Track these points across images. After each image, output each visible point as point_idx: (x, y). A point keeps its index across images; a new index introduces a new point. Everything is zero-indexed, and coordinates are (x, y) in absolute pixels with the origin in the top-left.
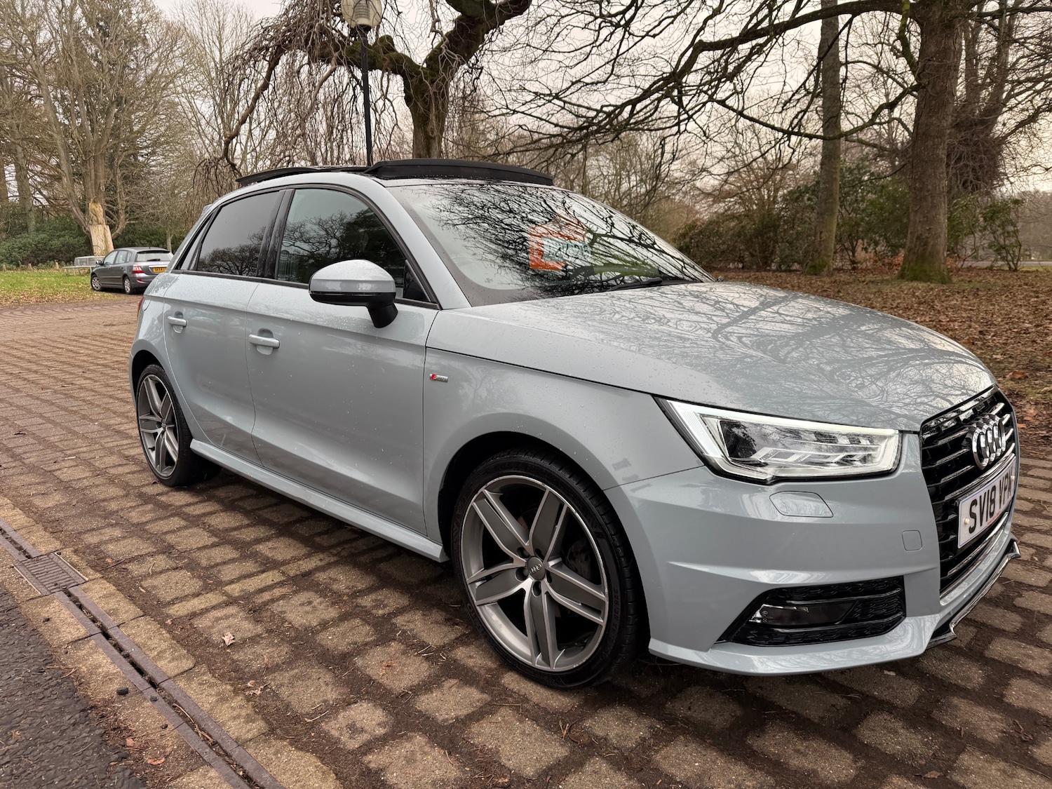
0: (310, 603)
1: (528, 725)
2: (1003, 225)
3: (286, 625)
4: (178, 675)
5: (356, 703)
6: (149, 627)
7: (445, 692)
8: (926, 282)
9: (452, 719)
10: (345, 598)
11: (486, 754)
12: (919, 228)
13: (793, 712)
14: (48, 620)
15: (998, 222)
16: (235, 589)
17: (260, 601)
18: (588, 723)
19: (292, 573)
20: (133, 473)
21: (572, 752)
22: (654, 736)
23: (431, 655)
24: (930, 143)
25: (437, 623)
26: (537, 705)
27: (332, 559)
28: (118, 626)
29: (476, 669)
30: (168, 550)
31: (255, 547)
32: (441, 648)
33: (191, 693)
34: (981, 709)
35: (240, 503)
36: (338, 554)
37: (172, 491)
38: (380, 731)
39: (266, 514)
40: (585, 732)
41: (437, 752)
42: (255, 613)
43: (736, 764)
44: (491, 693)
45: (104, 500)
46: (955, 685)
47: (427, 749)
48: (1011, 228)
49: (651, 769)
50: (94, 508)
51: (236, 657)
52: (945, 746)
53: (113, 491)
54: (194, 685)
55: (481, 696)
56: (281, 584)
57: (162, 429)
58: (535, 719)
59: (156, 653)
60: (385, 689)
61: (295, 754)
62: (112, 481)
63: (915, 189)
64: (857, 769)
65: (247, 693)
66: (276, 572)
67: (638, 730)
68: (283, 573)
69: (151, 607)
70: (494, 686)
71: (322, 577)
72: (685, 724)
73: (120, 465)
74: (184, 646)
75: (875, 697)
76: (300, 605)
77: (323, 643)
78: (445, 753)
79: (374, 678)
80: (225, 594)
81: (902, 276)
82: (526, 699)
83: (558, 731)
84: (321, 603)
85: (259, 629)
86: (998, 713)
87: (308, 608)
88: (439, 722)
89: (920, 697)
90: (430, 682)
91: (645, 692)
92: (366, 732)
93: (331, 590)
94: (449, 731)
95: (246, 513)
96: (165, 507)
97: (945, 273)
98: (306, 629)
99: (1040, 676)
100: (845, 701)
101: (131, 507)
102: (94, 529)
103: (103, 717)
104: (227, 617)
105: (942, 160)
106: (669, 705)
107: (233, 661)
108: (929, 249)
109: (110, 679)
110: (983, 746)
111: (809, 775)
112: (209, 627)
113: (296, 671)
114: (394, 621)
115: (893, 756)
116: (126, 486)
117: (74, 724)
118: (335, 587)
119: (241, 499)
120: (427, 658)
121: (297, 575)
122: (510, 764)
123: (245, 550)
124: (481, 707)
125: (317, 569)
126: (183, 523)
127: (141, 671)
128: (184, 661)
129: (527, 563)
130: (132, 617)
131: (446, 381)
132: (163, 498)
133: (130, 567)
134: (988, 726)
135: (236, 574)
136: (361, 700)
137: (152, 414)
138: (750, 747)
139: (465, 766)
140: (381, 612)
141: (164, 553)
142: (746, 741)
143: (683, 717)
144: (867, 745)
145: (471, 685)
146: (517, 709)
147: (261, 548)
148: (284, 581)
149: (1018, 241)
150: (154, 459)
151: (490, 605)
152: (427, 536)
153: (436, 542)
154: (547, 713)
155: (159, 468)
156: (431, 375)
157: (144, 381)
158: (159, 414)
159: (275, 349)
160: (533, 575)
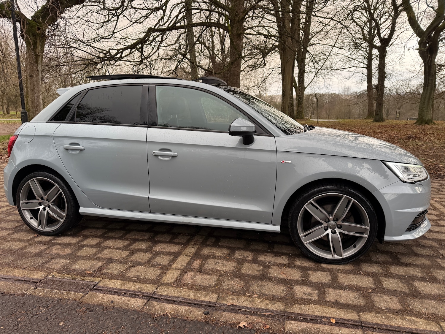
0: (218, 262)
1: (351, 276)
3: (222, 272)
4: (217, 300)
6: (170, 289)
7: (313, 275)
9: (329, 281)
10: (228, 257)
11: (354, 286)
14: (112, 302)
16: (177, 266)
17: (196, 267)
18: (364, 270)
19: (190, 255)
21: (373, 278)
22: (382, 267)
25: (274, 257)
26: (344, 270)
27: (197, 246)
28: (154, 293)
29: (310, 266)
31: (153, 250)
32: (289, 264)
33: (234, 304)
35: (108, 236)
36: (195, 244)
38: (316, 292)
39: (130, 237)
41: (341, 291)
42: (202, 272)
43: (408, 268)
44: (327, 271)
45: (21, 249)
47: (337, 291)
49: (395, 275)
50: (21, 254)
52: (433, 250)
53: (18, 244)
54: (231, 301)
55: (325, 273)
56: (193, 259)
57: (43, 206)
58: (350, 273)
59: (193, 296)
60: (295, 280)
61: (307, 307)
64: (428, 260)
65: (254, 297)
66: (182, 256)
67: (378, 267)
68: (186, 256)
70: (324, 269)
71: (205, 253)
72: (383, 262)
74: (200, 290)
76: (215, 264)
77: (248, 274)
79: (285, 278)
80: (176, 269)
83: (360, 274)
84: (222, 261)
85: (215, 277)
87: (221, 264)
88: (327, 283)
90: (304, 274)
92: (312, 293)
94: (334, 285)
95: (120, 239)
96: (69, 244)
98: (233, 271)
101: (46, 249)
102: (45, 262)
104: (194, 276)
106: (373, 260)
107: (227, 290)
109: (191, 311)
110: (439, 248)
111: (424, 265)
112: (194, 282)
113: (255, 285)
114: (259, 260)
115: (430, 255)
116: (21, 240)
118: (217, 255)
119: (104, 234)
120: (291, 268)
121: (193, 255)
122: (364, 286)
124: (331, 276)
125: (198, 251)
126: (95, 249)
128: (210, 295)
129: (328, 224)
130: (154, 288)
131: (290, 163)
132: (58, 241)
133: (106, 271)
135: (166, 261)
136: (293, 286)
137: (34, 198)
139: (354, 291)
140: (249, 259)
141: (112, 262)
142: (401, 262)
143: (380, 261)
144: (422, 255)
145: (317, 271)
146: (341, 273)
147: (157, 249)
150: (34, 223)
151: (309, 243)
152: (271, 224)
153: (277, 225)
154: (350, 271)
155: (42, 227)
156: (282, 161)
157: (29, 182)
158: (42, 198)
159: (173, 157)
160: (330, 228)
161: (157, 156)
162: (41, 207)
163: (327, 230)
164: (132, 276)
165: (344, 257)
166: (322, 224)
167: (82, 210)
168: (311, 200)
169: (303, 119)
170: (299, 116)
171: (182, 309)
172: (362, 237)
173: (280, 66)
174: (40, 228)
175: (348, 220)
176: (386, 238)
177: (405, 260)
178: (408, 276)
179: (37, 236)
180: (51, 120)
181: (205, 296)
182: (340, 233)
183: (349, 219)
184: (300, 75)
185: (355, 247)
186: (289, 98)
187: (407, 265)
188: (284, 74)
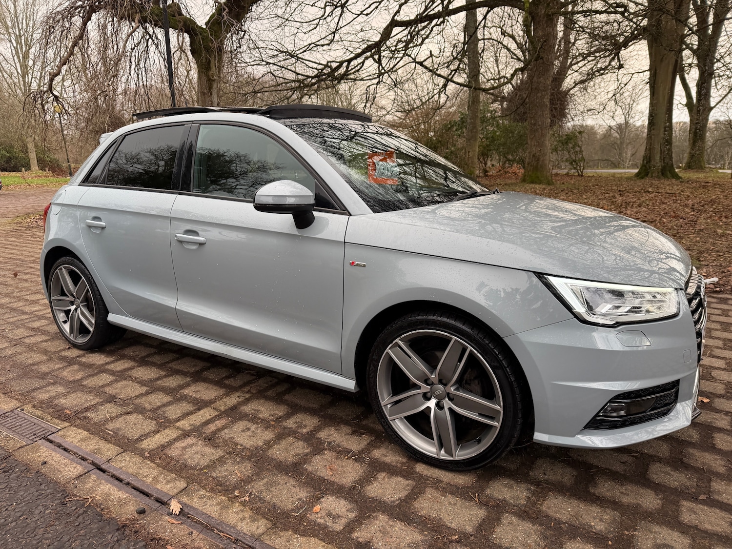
0: (249, 429)
1: (450, 498)
2: (573, 147)
3: (239, 447)
4: (178, 493)
5: (323, 497)
6: (134, 460)
7: (382, 482)
8: (539, 184)
9: (397, 500)
10: (272, 423)
11: (433, 521)
12: (534, 149)
13: (607, 469)
14: (45, 463)
15: (571, 145)
16: (185, 424)
17: (210, 431)
18: (488, 492)
19: (222, 408)
20: (46, 341)
21: (489, 512)
22: (533, 495)
23: (358, 457)
24: (540, 94)
25: (348, 434)
26: (449, 483)
27: (247, 396)
28: (108, 461)
29: (394, 464)
30: (112, 399)
31: (182, 391)
32: (361, 452)
33: (195, 505)
34: (707, 454)
35: (149, 359)
36: (249, 391)
37: (87, 353)
38: (352, 515)
39: (175, 365)
40: (490, 498)
41: (399, 525)
42: (211, 440)
43: (592, 506)
44: (413, 479)
45: (34, 364)
46: (686, 441)
47: (391, 523)
48: (578, 149)
49: (544, 517)
50: (27, 371)
51: (214, 475)
52: (699, 479)
53: (37, 357)
54: (195, 499)
55: (407, 482)
56: (218, 417)
57: (74, 307)
58: (452, 493)
59: (151, 479)
60: (338, 485)
61: (302, 540)
62: (30, 348)
63: (531, 124)
64: (660, 499)
65: (239, 500)
66: (209, 409)
67: (523, 492)
68: (215, 409)
69: (127, 445)
70: (413, 474)
71: (247, 409)
72: (547, 484)
73: (31, 336)
74: (171, 471)
75: (646, 454)
76: (242, 431)
77: (275, 457)
78: (405, 524)
79: (326, 478)
80: (178, 428)
81: (524, 180)
82: (440, 481)
83: (472, 499)
84: (257, 428)
85: (220, 453)
86: (716, 455)
87: (249, 433)
88: (390, 503)
89: (671, 451)
90: (367, 476)
91: (512, 467)
92: (342, 517)
93: (259, 418)
94: (400, 509)
95: (160, 366)
96: (90, 366)
97: (550, 178)
98: (256, 448)
99: (727, 430)
100: (631, 458)
101: (60, 368)
102: (38, 388)
103: (136, 532)
104: (191, 446)
105: (547, 105)
106: (531, 473)
107: (214, 479)
108: (540, 163)
109: (125, 503)
110: (719, 476)
111: (637, 507)
112: (181, 455)
113: (266, 480)
114: (318, 436)
115: (676, 489)
116: (45, 352)
117: (118, 541)
118: (261, 416)
119: (148, 356)
120: (356, 460)
121: (226, 410)
122: (453, 526)
123: (176, 395)
124: (412, 490)
125: (239, 404)
126: (112, 378)
127: (147, 495)
128: (177, 482)
129: (431, 389)
130: (115, 454)
131: (364, 266)
132: (84, 360)
133: (89, 414)
134: (716, 463)
135: (179, 413)
136: (325, 495)
137: (65, 295)
138: (594, 494)
139: (423, 532)
140: (305, 431)
141: (110, 402)
142: (589, 491)
143: (544, 480)
144: (658, 484)
145: (397, 475)
146: (437, 488)
147: (186, 391)
148: (219, 415)
149: (583, 157)
150: (67, 330)
151: (401, 419)
152: (341, 374)
153: (350, 378)
154: (458, 488)
155: (74, 337)
156: (351, 262)
157: (58, 270)
158: (72, 295)
159: (201, 244)
160: (436, 397)
163: (429, 399)
164: (110, 429)
165: (457, 458)
166: (419, 388)
167: (112, 318)
168: (397, 340)
169: (702, 169)
170: (694, 164)
172: (491, 427)
173: (647, 68)
174: (71, 338)
175: (468, 386)
176: (539, 437)
178: (570, 525)
179: (69, 348)
180: (83, 182)
181: (168, 482)
182: (450, 409)
183: (469, 384)
184: (703, 83)
185: (479, 441)
186: (662, 130)
188: (654, 82)
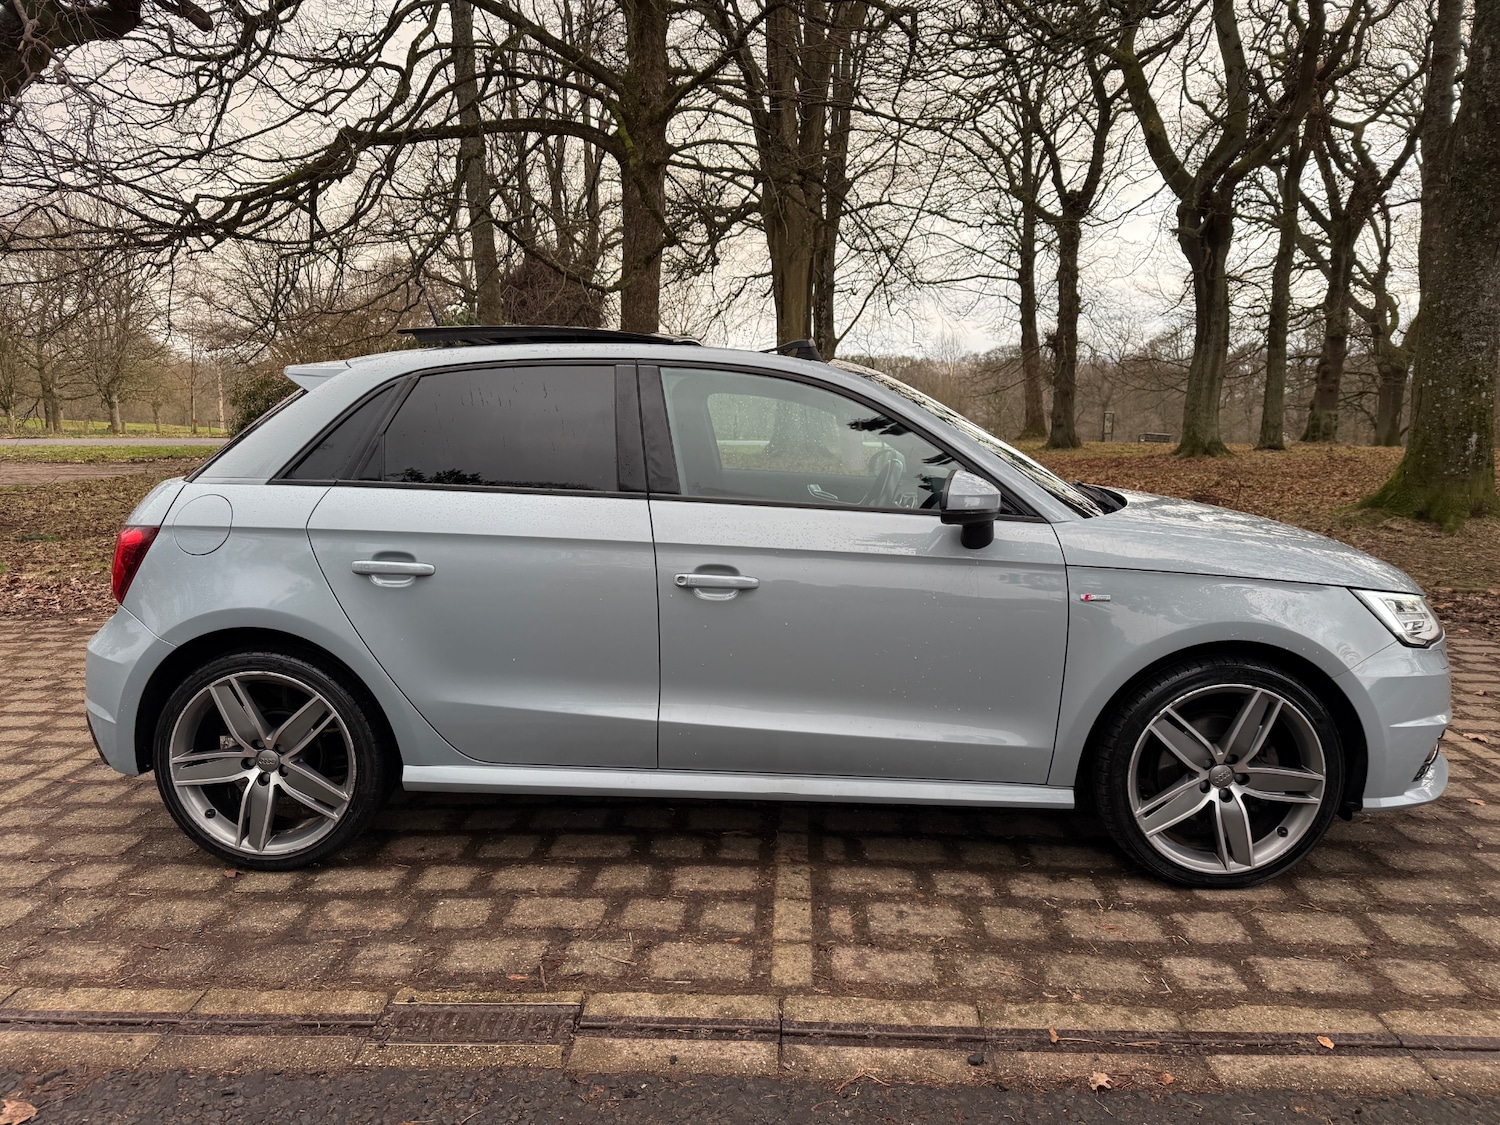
0: (903, 912)
1: (1293, 916)
3: (935, 939)
4: (980, 1021)
5: (1160, 963)
6: (823, 1003)
7: (1192, 924)
9: (1245, 937)
10: (920, 896)
11: (1318, 945)
14: (673, 1058)
16: (789, 932)
17: (847, 932)
18: (1314, 897)
19: (804, 895)
21: (1350, 918)
22: (1356, 887)
25: (1051, 883)
28: (783, 1019)
29: (1168, 900)
30: (564, 935)
31: (676, 888)
38: (1229, 970)
40: (1327, 903)
41: (1292, 961)
42: (874, 943)
44: (1220, 910)
47: (1282, 962)
49: (1400, 904)
56: (821, 909)
57: (256, 770)
58: (1285, 911)
59: (905, 1018)
60: (1151, 944)
65: (1074, 1000)
76: (898, 918)
77: (1011, 937)
79: (1123, 940)
80: (792, 942)
82: (1252, 902)
83: (1313, 910)
84: (913, 908)
85: (923, 956)
87: (915, 918)
88: (1243, 943)
92: (1223, 975)
93: (890, 894)
94: (1264, 945)
95: (539, 861)
98: (964, 934)
101: (303, 916)
102: (339, 961)
109: (928, 1061)
114: (1015, 895)
120: (1117, 909)
121: (813, 896)
122: (1343, 942)
123: (679, 897)
124: (1240, 921)
125: (816, 883)
128: (952, 1008)
129: (1210, 774)
131: (1108, 600)
135: (742, 920)
141: (570, 939)
145: (1195, 912)
146: (1261, 910)
148: (814, 906)
150: (221, 832)
151: (1158, 834)
152: (1046, 784)
153: (1065, 787)
154: (1281, 904)
155: (254, 843)
156: (1083, 597)
157: (211, 687)
158: (256, 743)
159: (743, 590)
160: (1217, 786)
161: (689, 588)
162: (253, 775)
163: (1207, 790)
164: (671, 976)
165: (1257, 865)
166: (1193, 774)
167: (412, 774)
168: (1167, 708)
171: (896, 1056)
172: (1300, 806)
173: (768, 268)
174: (246, 846)
175: (1262, 759)
176: (1368, 803)
177: (1398, 860)
178: (1433, 905)
179: (238, 875)
180: (285, 477)
181: (940, 1014)
182: (1245, 798)
184: (821, 300)
185: (1284, 833)
187: (1410, 875)
188: (782, 296)
